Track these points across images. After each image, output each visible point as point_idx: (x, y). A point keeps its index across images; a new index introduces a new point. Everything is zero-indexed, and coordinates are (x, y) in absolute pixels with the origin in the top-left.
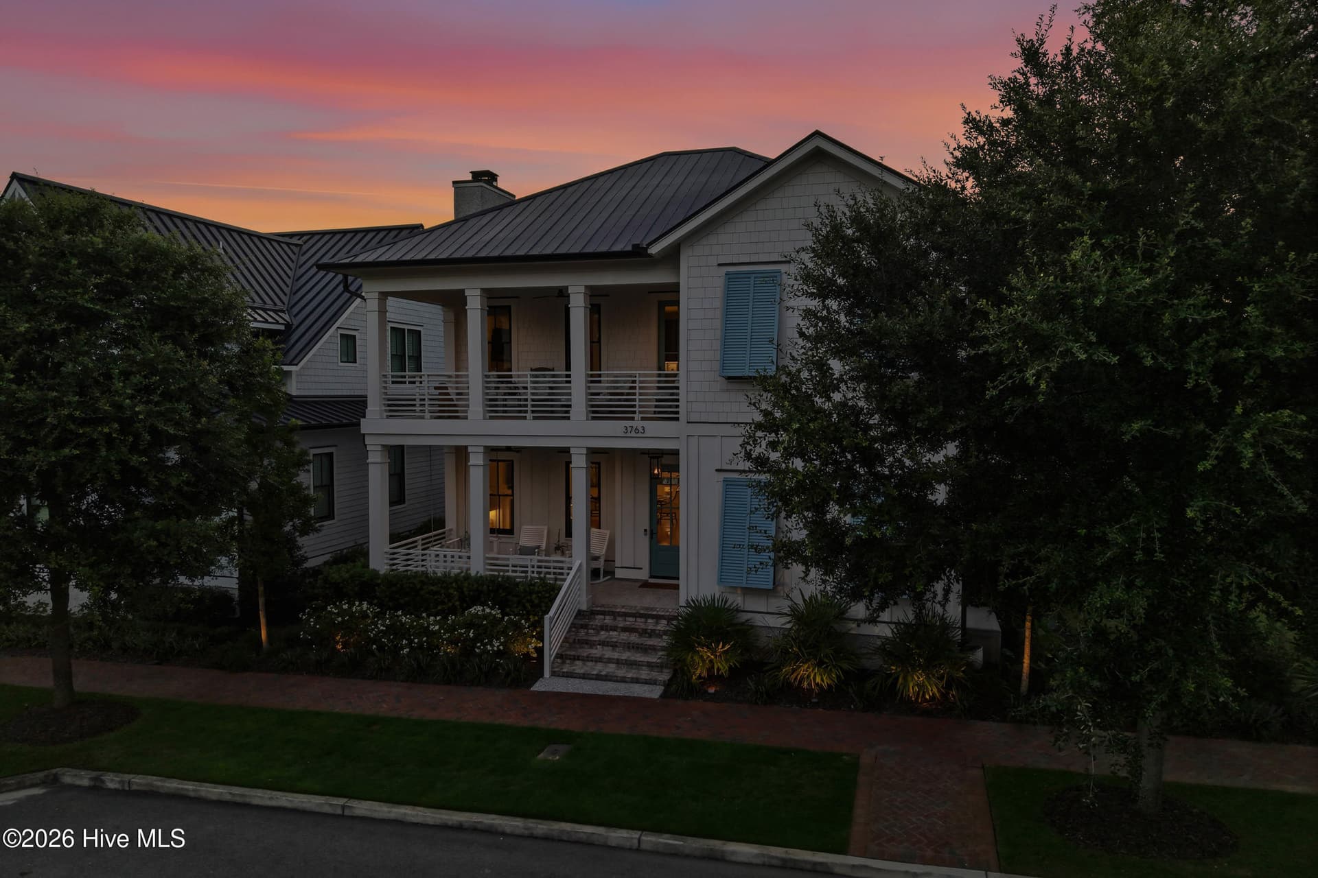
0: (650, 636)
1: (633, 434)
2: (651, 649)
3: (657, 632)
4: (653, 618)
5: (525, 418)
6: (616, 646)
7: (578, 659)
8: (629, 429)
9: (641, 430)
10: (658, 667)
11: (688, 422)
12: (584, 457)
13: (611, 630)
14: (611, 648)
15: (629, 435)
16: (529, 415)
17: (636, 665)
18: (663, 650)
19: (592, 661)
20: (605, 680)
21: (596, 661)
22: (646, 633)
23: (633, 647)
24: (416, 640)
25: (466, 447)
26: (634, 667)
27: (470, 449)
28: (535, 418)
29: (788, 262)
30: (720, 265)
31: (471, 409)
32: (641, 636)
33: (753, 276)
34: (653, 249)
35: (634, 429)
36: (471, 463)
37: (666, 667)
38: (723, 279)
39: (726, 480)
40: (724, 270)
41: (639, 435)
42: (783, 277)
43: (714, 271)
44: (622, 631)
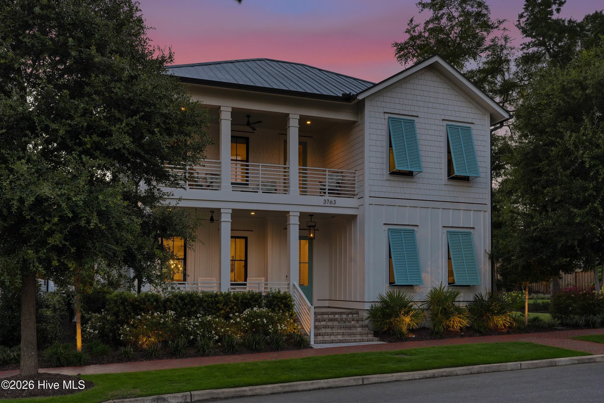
0: (344, 322)
1: (329, 205)
2: (353, 327)
3: (349, 319)
4: (338, 315)
5: (257, 192)
6: (333, 328)
7: (320, 335)
8: (327, 201)
9: (333, 202)
10: (365, 334)
11: (370, 197)
12: (298, 218)
13: (322, 321)
14: (330, 329)
15: (326, 205)
16: (260, 191)
17: (353, 334)
18: (360, 327)
19: (328, 335)
20: (345, 342)
21: (331, 335)
23: (343, 327)
24: (222, 330)
25: (220, 209)
27: (222, 211)
28: (263, 193)
29: (417, 117)
30: (385, 113)
31: (223, 184)
32: (339, 322)
33: (402, 121)
34: (360, 97)
35: (330, 201)
36: (222, 220)
37: (370, 334)
38: (386, 120)
39: (389, 229)
40: (387, 116)
41: (332, 205)
42: (416, 124)
43: (382, 115)
44: (329, 321)
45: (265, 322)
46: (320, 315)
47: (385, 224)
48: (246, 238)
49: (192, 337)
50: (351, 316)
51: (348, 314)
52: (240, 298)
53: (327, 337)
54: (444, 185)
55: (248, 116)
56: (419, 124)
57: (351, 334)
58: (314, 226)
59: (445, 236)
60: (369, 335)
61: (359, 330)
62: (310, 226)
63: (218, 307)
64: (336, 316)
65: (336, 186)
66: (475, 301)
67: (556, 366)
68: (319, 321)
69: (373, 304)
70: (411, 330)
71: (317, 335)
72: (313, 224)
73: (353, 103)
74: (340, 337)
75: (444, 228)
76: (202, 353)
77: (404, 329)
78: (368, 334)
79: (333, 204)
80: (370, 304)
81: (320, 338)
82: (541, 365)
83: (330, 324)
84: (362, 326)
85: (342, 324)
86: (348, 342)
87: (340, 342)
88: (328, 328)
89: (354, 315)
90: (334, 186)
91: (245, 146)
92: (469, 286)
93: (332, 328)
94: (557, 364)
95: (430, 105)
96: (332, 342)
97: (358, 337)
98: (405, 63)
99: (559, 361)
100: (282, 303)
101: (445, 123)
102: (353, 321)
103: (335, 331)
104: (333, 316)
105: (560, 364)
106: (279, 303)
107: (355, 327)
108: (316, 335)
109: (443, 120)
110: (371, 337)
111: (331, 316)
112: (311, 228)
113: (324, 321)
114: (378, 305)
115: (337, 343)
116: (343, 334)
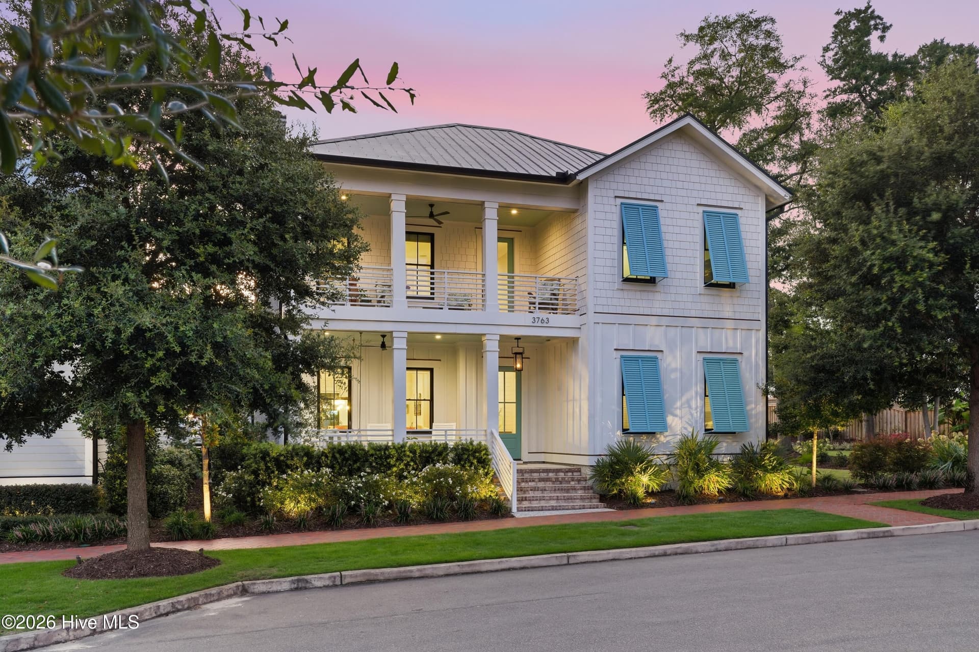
0: (561, 483)
1: (540, 324)
2: (572, 489)
3: (567, 479)
4: (552, 472)
5: (441, 308)
6: (545, 490)
7: (526, 500)
8: (537, 320)
9: (546, 320)
10: (588, 498)
11: (595, 313)
12: (497, 343)
13: (530, 481)
14: (540, 492)
15: (536, 325)
16: (446, 307)
17: (571, 499)
18: (581, 489)
19: (537, 500)
20: (560, 510)
21: (540, 500)
22: (558, 481)
23: (558, 490)
24: (394, 493)
25: (391, 332)
26: (570, 501)
27: (395, 334)
28: (451, 309)
29: (662, 201)
30: (616, 197)
31: (395, 299)
32: (553, 482)
33: (640, 208)
34: (581, 177)
35: (541, 319)
36: (395, 346)
37: (595, 498)
38: (618, 207)
39: (622, 357)
40: (619, 201)
41: (545, 325)
42: (660, 211)
43: (612, 201)
44: (539, 481)
45: (451, 482)
46: (528, 472)
47: (616, 350)
48: (431, 370)
49: (353, 502)
50: (570, 474)
51: (567, 472)
52: (418, 451)
53: (535, 502)
54: (700, 294)
55: (432, 206)
56: (663, 212)
57: (568, 499)
58: (521, 354)
59: (700, 364)
60: (594, 500)
61: (580, 493)
62: (516, 354)
63: (389, 463)
64: (551, 475)
65: (551, 299)
66: (743, 453)
67: (836, 541)
68: (527, 482)
69: (599, 457)
70: (650, 494)
71: (522, 500)
72: (520, 350)
73: (570, 185)
74: (553, 503)
75: (698, 354)
76: (368, 523)
77: (641, 492)
78: (591, 498)
79: (544, 323)
80: (595, 458)
81: (526, 504)
82: (816, 540)
83: (541, 485)
84: (584, 488)
85: (557, 485)
86: (563, 509)
87: (553, 510)
88: (538, 490)
89: (575, 474)
90: (547, 299)
91: (429, 244)
92: (735, 433)
93: (543, 490)
94: (838, 539)
95: (680, 185)
96: (542, 509)
97: (578, 503)
98: (661, 120)
99: (841, 535)
100: (474, 457)
101: (701, 209)
102: (573, 481)
103: (546, 494)
104: (545, 474)
105: (842, 539)
106: (471, 458)
107: (575, 489)
108: (520, 500)
109: (698, 205)
110: (595, 502)
111: (543, 475)
112: (518, 356)
113: (533, 481)
114: (607, 459)
115: (549, 510)
116: (558, 499)
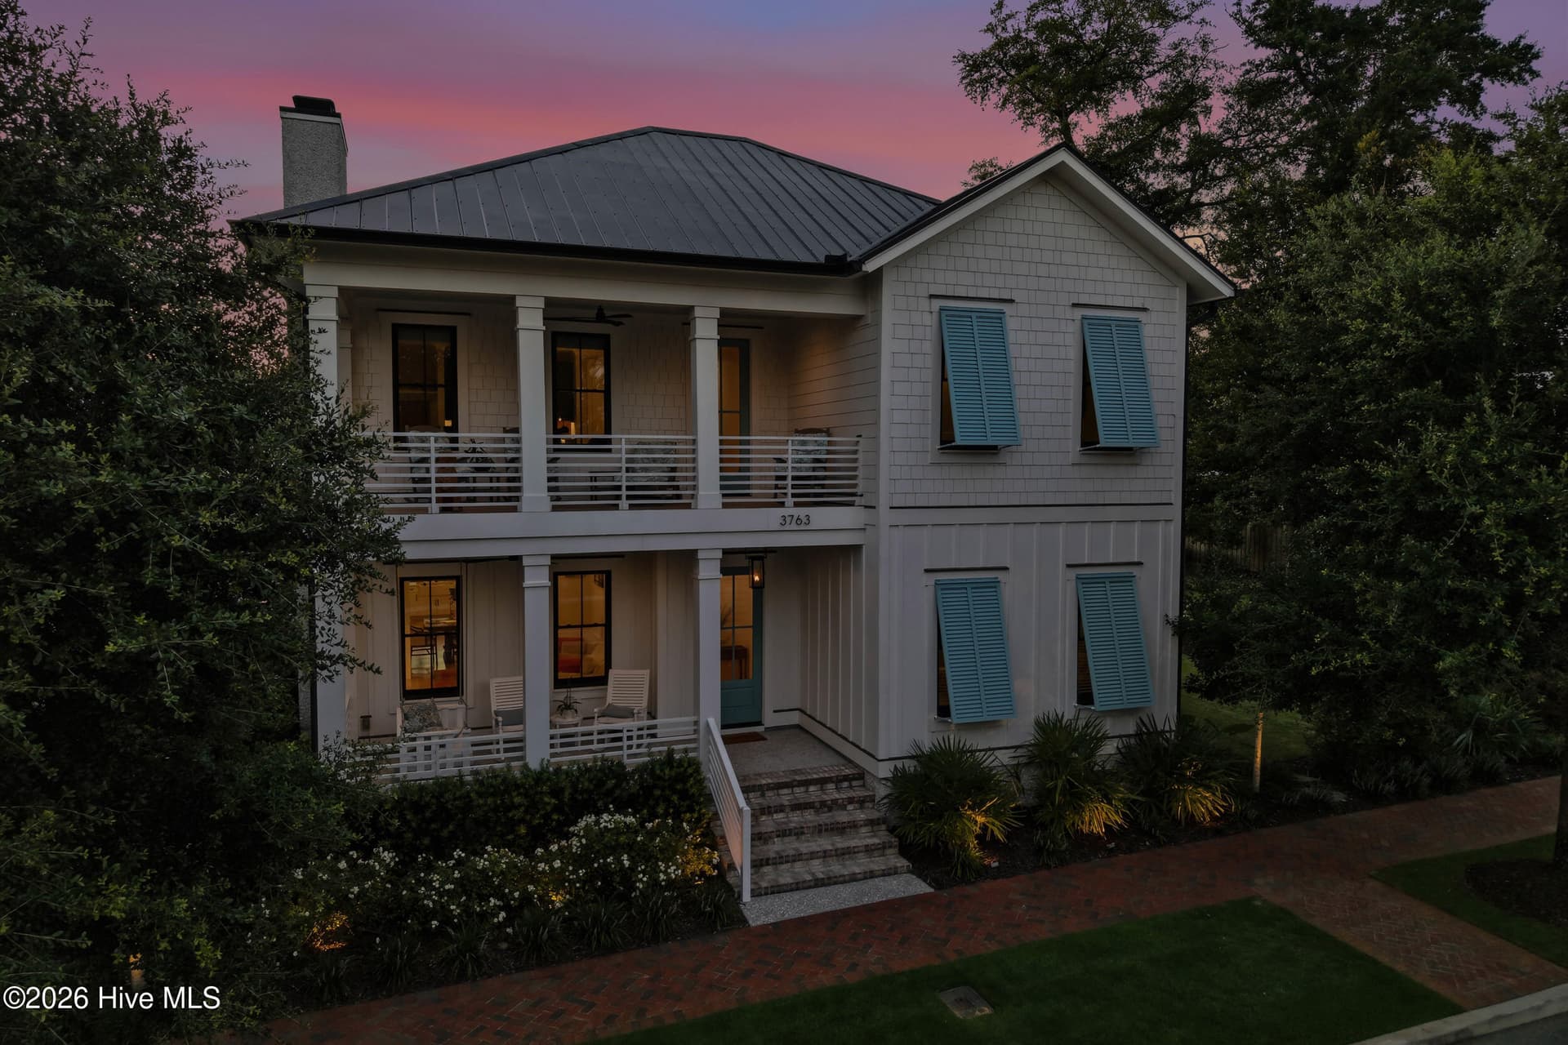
0: (830, 809)
1: (794, 527)
2: (850, 827)
3: (840, 801)
4: (815, 784)
5: (616, 507)
6: (803, 833)
7: (767, 863)
8: (788, 520)
9: (805, 520)
10: (879, 849)
11: (891, 508)
12: (717, 564)
13: (776, 812)
14: (795, 838)
15: (787, 527)
16: (624, 503)
17: (849, 853)
18: (866, 825)
19: (787, 862)
20: (829, 885)
21: (794, 861)
22: (825, 806)
23: (826, 830)
24: (516, 894)
25: (519, 558)
26: (847, 856)
27: (526, 561)
28: (632, 507)
29: (1011, 301)
30: (932, 296)
31: (526, 494)
32: (817, 811)
33: (974, 315)
34: (870, 266)
35: (795, 518)
36: (527, 583)
37: (890, 846)
38: (935, 316)
39: (937, 584)
40: (937, 304)
41: (802, 527)
42: (1008, 318)
43: (924, 304)
44: (792, 810)
45: (627, 863)
46: (773, 789)
47: (927, 571)
48: (607, 574)
49: (435, 923)
50: (844, 785)
51: (840, 782)
53: (784, 867)
54: (1073, 464)
56: (1014, 320)
57: (843, 854)
58: (761, 558)
59: (1071, 587)
60: (891, 854)
61: (864, 836)
62: (753, 558)
66: (1138, 735)
68: (768, 813)
69: (899, 764)
72: (761, 555)
73: (850, 277)
75: (1069, 569)
77: (973, 847)
78: (884, 848)
79: (802, 524)
80: (891, 765)
81: (767, 875)
83: (796, 818)
84: (872, 823)
85: (824, 818)
86: (835, 883)
87: (816, 886)
88: (790, 835)
89: (853, 783)
91: (601, 354)
93: (800, 832)
95: (1043, 270)
96: (798, 886)
97: (862, 864)
101: (1079, 313)
102: (850, 803)
103: (804, 844)
107: (855, 827)
109: (1075, 305)
110: (892, 857)
112: (756, 563)
113: (782, 811)
114: (910, 765)
115: (810, 888)
116: (825, 855)
